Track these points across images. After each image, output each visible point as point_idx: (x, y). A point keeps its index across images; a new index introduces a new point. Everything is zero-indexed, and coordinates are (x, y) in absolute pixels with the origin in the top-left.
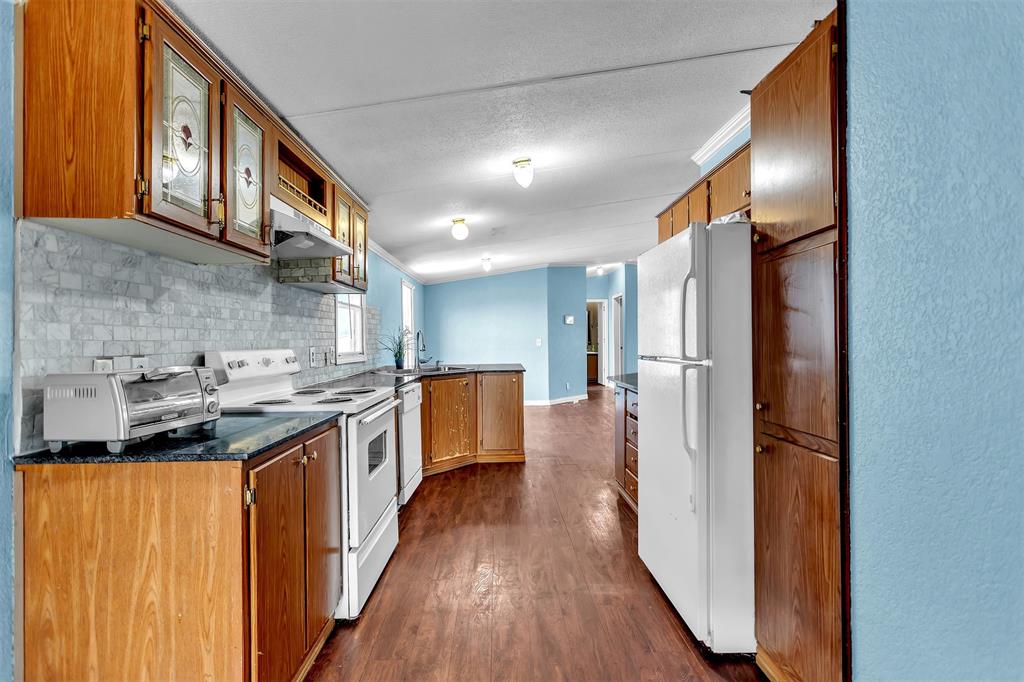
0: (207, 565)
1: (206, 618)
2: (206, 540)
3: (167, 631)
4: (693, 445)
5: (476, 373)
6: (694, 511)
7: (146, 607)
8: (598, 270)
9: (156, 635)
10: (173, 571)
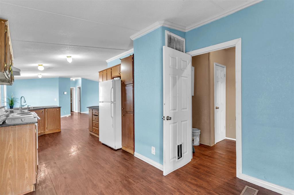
0: (26, 146)
1: (26, 157)
2: (26, 141)
3: (15, 162)
4: (112, 116)
5: (45, 108)
6: (113, 127)
7: (9, 158)
8: (74, 79)
9: (12, 164)
10: (16, 149)
